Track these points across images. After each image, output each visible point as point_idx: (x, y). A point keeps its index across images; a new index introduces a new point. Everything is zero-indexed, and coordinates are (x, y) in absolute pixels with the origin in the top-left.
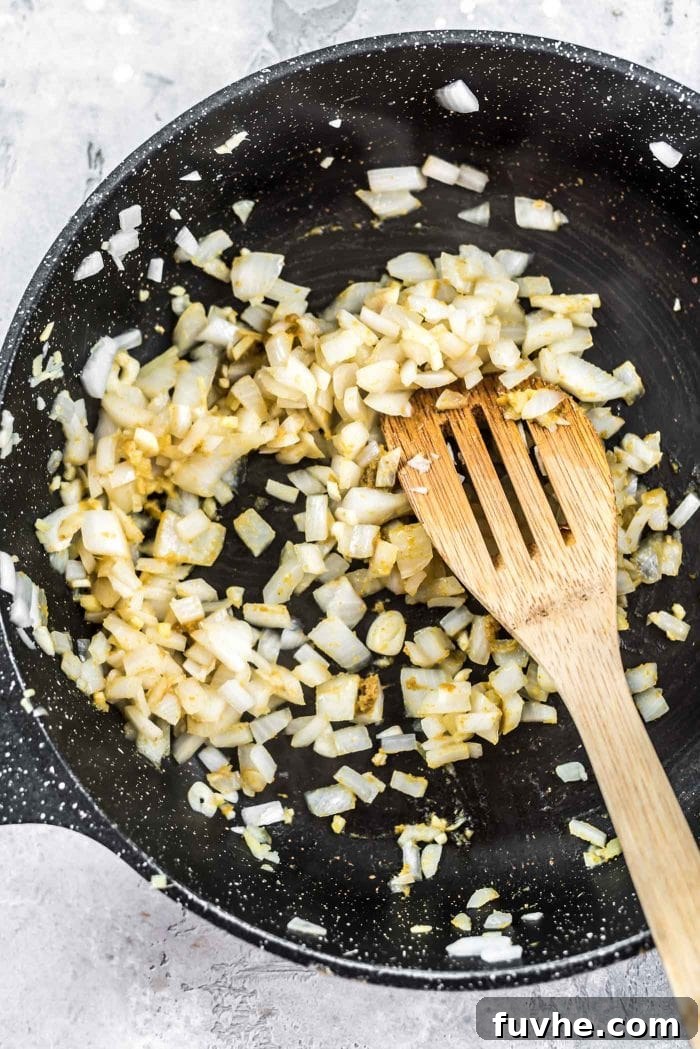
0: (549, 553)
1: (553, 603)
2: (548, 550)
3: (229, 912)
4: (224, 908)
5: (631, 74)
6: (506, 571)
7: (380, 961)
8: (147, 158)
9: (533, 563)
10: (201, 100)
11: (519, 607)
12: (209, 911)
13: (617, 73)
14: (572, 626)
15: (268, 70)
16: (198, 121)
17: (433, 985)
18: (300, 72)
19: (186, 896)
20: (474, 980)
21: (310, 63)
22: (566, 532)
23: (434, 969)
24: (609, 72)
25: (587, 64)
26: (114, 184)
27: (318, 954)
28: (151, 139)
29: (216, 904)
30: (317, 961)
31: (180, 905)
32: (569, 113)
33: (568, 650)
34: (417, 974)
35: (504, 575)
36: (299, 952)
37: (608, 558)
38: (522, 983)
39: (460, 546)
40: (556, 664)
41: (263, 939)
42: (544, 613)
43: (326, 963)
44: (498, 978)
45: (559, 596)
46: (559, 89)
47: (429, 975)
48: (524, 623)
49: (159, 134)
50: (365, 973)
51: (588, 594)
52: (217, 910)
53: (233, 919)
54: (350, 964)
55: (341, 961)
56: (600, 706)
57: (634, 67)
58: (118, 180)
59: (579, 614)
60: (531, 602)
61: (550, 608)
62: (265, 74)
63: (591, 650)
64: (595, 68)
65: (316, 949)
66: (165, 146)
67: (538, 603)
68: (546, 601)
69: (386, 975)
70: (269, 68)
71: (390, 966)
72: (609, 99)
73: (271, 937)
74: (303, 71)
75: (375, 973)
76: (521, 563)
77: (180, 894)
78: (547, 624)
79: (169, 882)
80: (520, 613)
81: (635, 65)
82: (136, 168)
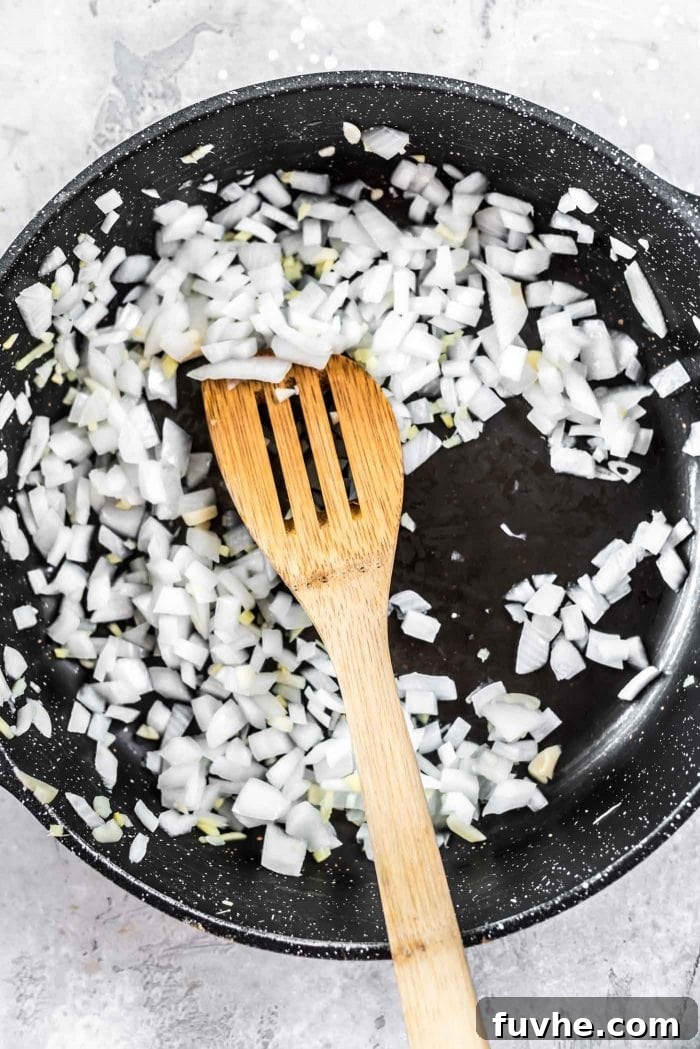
0: (337, 524)
1: (333, 571)
2: (336, 521)
3: (117, 864)
4: (112, 860)
5: (573, 132)
6: (296, 536)
7: (249, 924)
8: (114, 163)
9: (321, 532)
10: (170, 114)
11: (303, 570)
12: (99, 862)
13: (560, 131)
14: (347, 594)
15: (235, 93)
16: (165, 134)
17: (293, 950)
18: (265, 97)
19: (81, 846)
20: (330, 950)
21: (275, 90)
22: (355, 507)
23: (296, 936)
24: (553, 128)
25: (533, 119)
26: (81, 185)
27: (192, 911)
28: (120, 146)
29: (106, 856)
30: (192, 916)
31: (73, 852)
32: (516, 158)
33: (341, 615)
34: (281, 938)
35: (293, 539)
36: (175, 907)
37: (389, 536)
38: (373, 958)
39: (258, 508)
40: (329, 627)
41: (146, 892)
42: (324, 579)
43: (199, 919)
44: (352, 950)
45: (340, 565)
46: (507, 136)
47: (291, 940)
48: (305, 585)
49: (128, 141)
50: (233, 932)
51: (366, 568)
52: (106, 861)
53: (120, 871)
54: (222, 923)
55: (213, 920)
56: (362, 671)
57: (577, 128)
58: (86, 181)
59: (355, 584)
60: (314, 567)
61: (330, 575)
62: (232, 96)
63: (362, 618)
64: (541, 123)
65: (191, 906)
66: (132, 153)
67: (320, 569)
68: (327, 569)
69: (252, 936)
70: (236, 90)
71: (257, 928)
72: (552, 151)
73: (153, 891)
74: (268, 97)
75: (243, 933)
76: (310, 531)
77: (76, 843)
78: (326, 590)
79: (65, 832)
80: (303, 577)
81: (577, 125)
82: (103, 171)
